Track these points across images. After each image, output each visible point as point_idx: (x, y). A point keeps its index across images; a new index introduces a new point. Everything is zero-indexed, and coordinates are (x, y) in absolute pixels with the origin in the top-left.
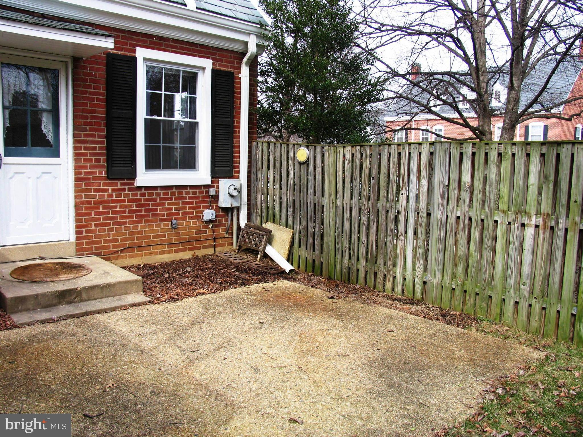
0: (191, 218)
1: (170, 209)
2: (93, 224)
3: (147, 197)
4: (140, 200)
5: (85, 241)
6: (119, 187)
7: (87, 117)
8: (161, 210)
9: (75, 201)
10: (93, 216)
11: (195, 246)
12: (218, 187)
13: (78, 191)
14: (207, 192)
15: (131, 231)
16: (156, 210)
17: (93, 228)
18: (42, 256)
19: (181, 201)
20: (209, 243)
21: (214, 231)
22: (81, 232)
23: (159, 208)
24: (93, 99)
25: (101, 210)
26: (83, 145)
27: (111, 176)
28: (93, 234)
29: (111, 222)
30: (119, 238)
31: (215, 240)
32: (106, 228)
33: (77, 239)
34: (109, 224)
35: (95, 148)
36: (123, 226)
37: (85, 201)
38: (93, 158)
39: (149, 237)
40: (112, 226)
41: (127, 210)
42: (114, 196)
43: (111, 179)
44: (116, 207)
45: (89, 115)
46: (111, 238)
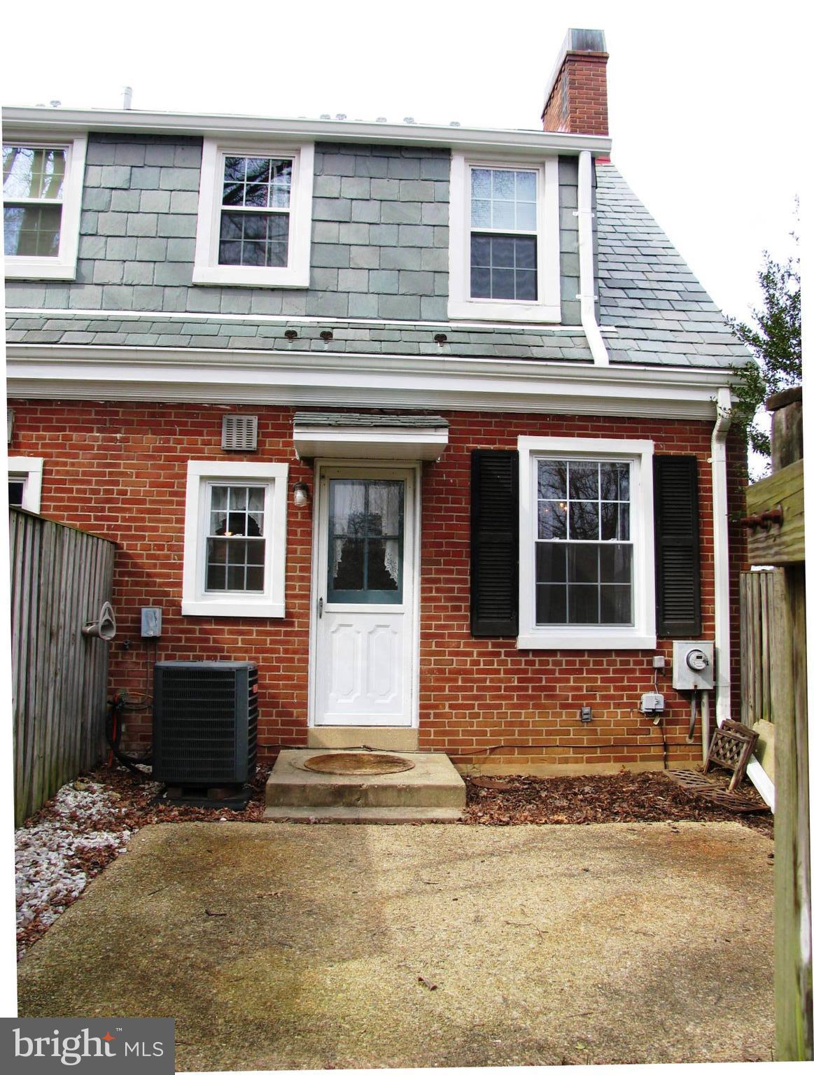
0: (618, 706)
1: (580, 689)
2: (447, 704)
3: (537, 667)
4: (525, 671)
5: (432, 730)
6: (490, 649)
7: (440, 545)
8: (561, 689)
9: (421, 668)
10: (447, 692)
11: (626, 754)
12: (671, 655)
13: (425, 654)
14: (650, 663)
15: (509, 719)
16: (554, 689)
17: (447, 710)
18: (369, 745)
19: (599, 676)
20: (654, 751)
21: (663, 732)
22: (428, 716)
23: (558, 685)
24: (451, 518)
25: (460, 684)
26: (434, 586)
27: (477, 632)
28: (447, 721)
29: (476, 703)
30: (488, 729)
31: (666, 747)
32: (467, 712)
33: (422, 725)
34: (472, 707)
35: (452, 590)
36: (495, 711)
37: (434, 668)
38: (449, 604)
39: (539, 733)
40: (476, 710)
41: (503, 685)
42: (482, 664)
43: (477, 637)
44: (484, 680)
45: (444, 541)
46: (475, 728)
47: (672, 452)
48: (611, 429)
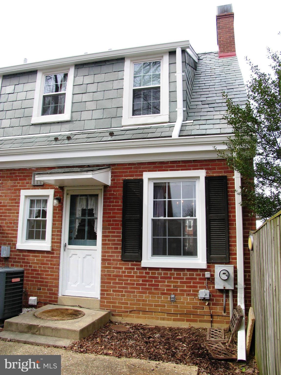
0: (188, 295)
1: (170, 286)
2: (112, 290)
3: (150, 275)
4: (145, 277)
5: (106, 301)
6: (130, 266)
7: (110, 221)
8: (161, 286)
9: (101, 274)
10: (112, 285)
11: (192, 318)
12: (214, 271)
13: (103, 267)
14: (204, 275)
15: (138, 298)
16: (158, 285)
17: (112, 292)
18: (80, 305)
19: (179, 281)
20: (206, 318)
21: (210, 309)
22: (104, 294)
23: (160, 284)
24: (114, 209)
25: (117, 281)
26: (107, 238)
27: (124, 259)
28: (111, 297)
29: (124, 290)
30: (129, 302)
31: (212, 316)
32: (120, 294)
33: (101, 298)
34: (122, 291)
35: (114, 240)
36: (132, 294)
37: (107, 274)
38: (113, 246)
39: (151, 305)
40: (124, 293)
41: (135, 283)
42: (126, 273)
43: (124, 261)
44: (127, 280)
45: (112, 219)
46: (123, 301)
47: (215, 175)
48: (185, 166)
